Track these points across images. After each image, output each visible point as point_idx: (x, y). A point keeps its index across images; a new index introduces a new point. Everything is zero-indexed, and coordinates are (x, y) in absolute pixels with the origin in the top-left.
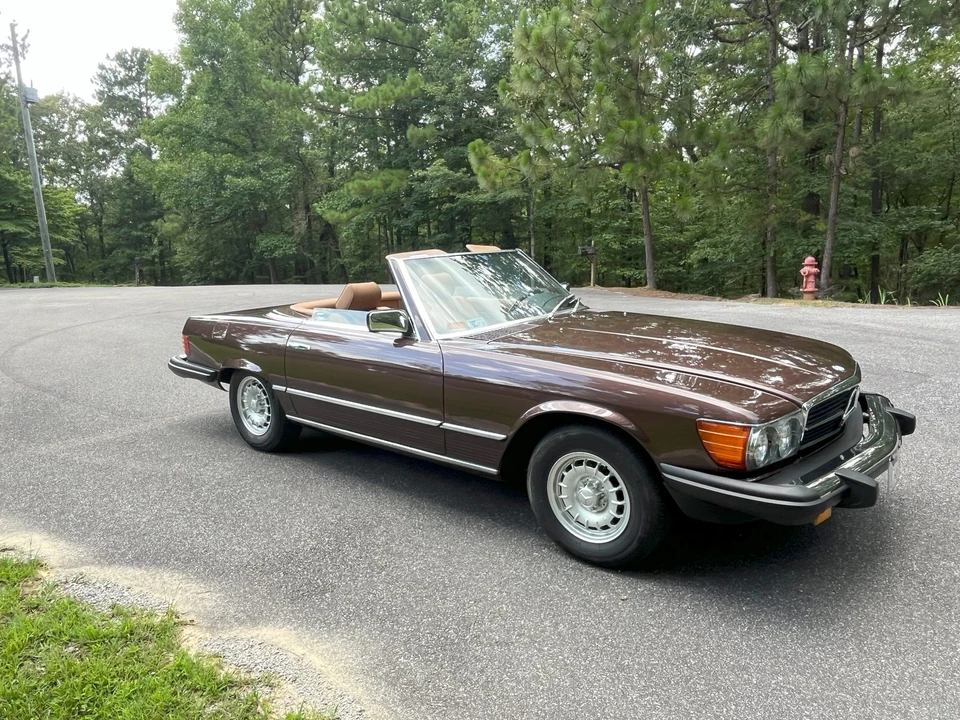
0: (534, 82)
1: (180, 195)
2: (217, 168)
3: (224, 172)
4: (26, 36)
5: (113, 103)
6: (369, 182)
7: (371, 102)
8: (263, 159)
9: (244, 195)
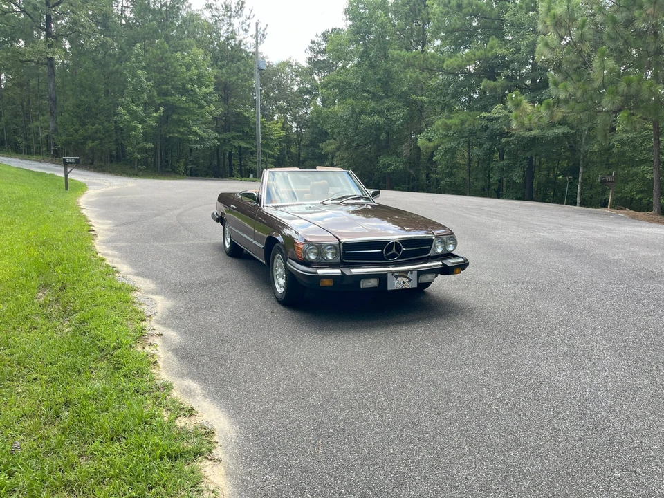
0: (551, 48)
1: (335, 128)
2: (357, 110)
3: (362, 112)
4: (266, 28)
6: (450, 121)
7: (456, 63)
8: (388, 103)
9: (372, 129)
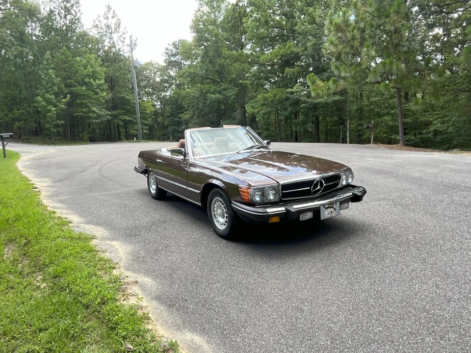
0: (335, 45)
1: (190, 103)
2: (204, 91)
3: (208, 92)
4: (136, 40)
5: (171, 64)
6: (267, 95)
7: (268, 58)
8: (224, 86)
9: (215, 102)
